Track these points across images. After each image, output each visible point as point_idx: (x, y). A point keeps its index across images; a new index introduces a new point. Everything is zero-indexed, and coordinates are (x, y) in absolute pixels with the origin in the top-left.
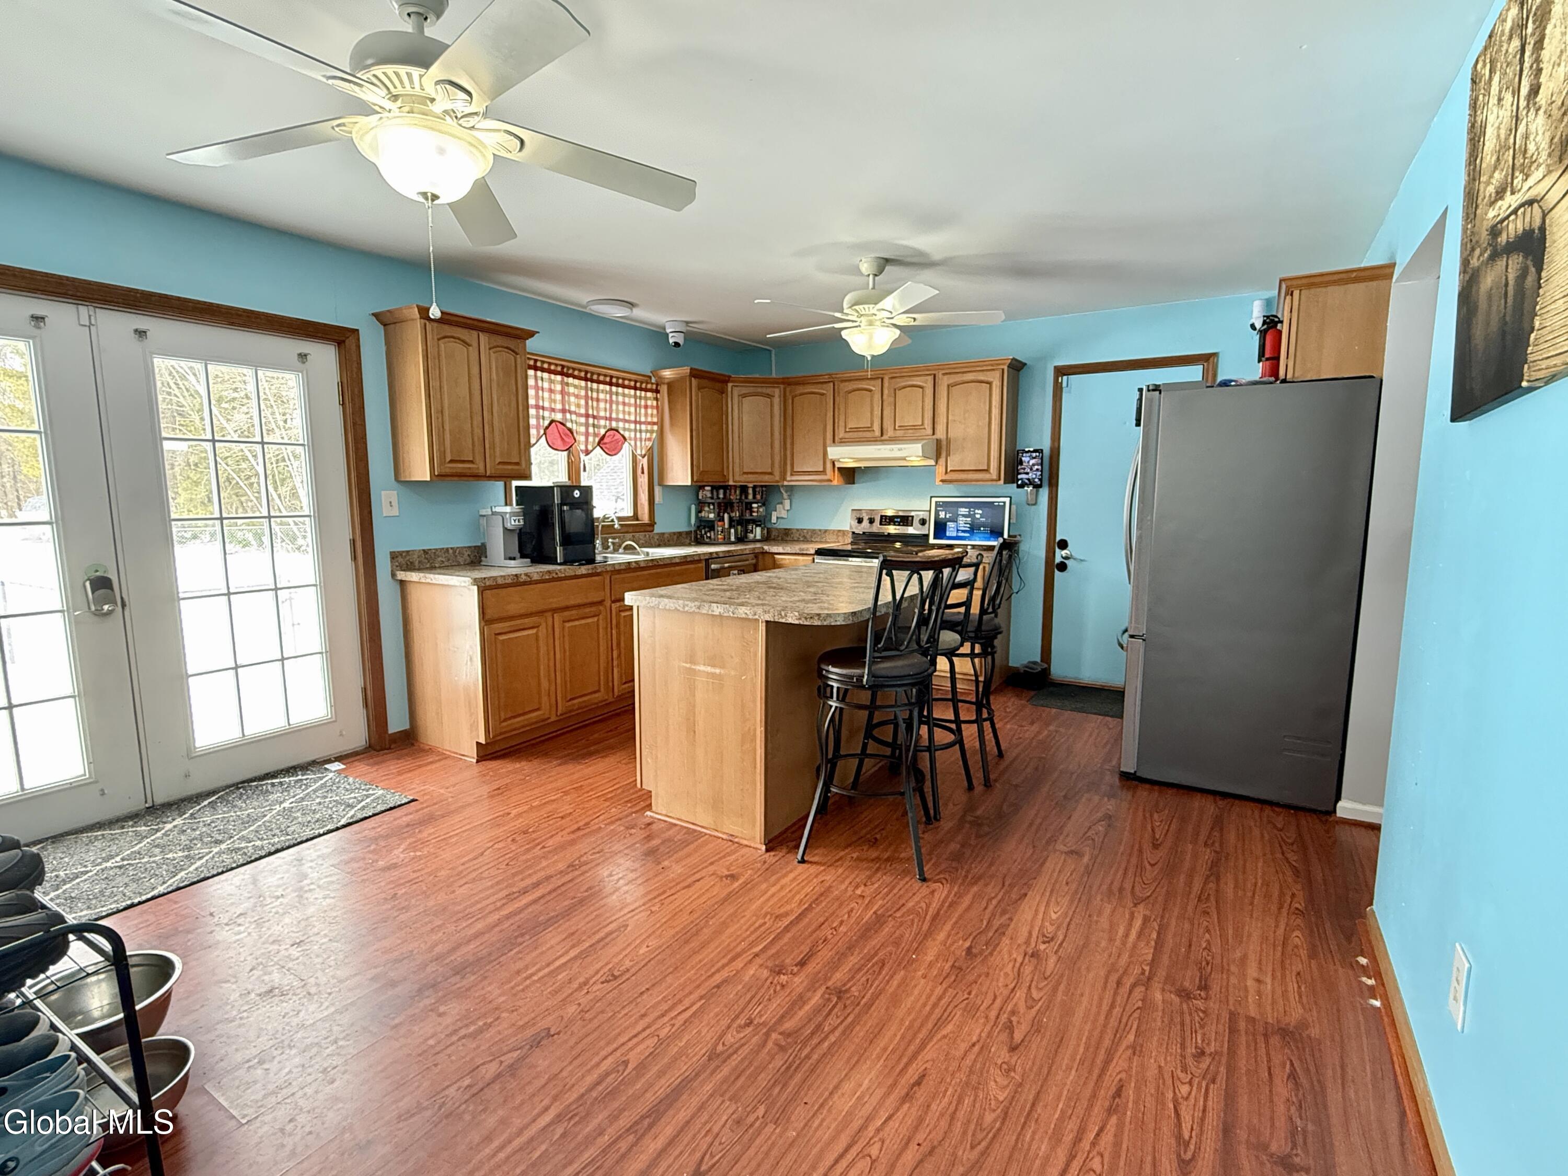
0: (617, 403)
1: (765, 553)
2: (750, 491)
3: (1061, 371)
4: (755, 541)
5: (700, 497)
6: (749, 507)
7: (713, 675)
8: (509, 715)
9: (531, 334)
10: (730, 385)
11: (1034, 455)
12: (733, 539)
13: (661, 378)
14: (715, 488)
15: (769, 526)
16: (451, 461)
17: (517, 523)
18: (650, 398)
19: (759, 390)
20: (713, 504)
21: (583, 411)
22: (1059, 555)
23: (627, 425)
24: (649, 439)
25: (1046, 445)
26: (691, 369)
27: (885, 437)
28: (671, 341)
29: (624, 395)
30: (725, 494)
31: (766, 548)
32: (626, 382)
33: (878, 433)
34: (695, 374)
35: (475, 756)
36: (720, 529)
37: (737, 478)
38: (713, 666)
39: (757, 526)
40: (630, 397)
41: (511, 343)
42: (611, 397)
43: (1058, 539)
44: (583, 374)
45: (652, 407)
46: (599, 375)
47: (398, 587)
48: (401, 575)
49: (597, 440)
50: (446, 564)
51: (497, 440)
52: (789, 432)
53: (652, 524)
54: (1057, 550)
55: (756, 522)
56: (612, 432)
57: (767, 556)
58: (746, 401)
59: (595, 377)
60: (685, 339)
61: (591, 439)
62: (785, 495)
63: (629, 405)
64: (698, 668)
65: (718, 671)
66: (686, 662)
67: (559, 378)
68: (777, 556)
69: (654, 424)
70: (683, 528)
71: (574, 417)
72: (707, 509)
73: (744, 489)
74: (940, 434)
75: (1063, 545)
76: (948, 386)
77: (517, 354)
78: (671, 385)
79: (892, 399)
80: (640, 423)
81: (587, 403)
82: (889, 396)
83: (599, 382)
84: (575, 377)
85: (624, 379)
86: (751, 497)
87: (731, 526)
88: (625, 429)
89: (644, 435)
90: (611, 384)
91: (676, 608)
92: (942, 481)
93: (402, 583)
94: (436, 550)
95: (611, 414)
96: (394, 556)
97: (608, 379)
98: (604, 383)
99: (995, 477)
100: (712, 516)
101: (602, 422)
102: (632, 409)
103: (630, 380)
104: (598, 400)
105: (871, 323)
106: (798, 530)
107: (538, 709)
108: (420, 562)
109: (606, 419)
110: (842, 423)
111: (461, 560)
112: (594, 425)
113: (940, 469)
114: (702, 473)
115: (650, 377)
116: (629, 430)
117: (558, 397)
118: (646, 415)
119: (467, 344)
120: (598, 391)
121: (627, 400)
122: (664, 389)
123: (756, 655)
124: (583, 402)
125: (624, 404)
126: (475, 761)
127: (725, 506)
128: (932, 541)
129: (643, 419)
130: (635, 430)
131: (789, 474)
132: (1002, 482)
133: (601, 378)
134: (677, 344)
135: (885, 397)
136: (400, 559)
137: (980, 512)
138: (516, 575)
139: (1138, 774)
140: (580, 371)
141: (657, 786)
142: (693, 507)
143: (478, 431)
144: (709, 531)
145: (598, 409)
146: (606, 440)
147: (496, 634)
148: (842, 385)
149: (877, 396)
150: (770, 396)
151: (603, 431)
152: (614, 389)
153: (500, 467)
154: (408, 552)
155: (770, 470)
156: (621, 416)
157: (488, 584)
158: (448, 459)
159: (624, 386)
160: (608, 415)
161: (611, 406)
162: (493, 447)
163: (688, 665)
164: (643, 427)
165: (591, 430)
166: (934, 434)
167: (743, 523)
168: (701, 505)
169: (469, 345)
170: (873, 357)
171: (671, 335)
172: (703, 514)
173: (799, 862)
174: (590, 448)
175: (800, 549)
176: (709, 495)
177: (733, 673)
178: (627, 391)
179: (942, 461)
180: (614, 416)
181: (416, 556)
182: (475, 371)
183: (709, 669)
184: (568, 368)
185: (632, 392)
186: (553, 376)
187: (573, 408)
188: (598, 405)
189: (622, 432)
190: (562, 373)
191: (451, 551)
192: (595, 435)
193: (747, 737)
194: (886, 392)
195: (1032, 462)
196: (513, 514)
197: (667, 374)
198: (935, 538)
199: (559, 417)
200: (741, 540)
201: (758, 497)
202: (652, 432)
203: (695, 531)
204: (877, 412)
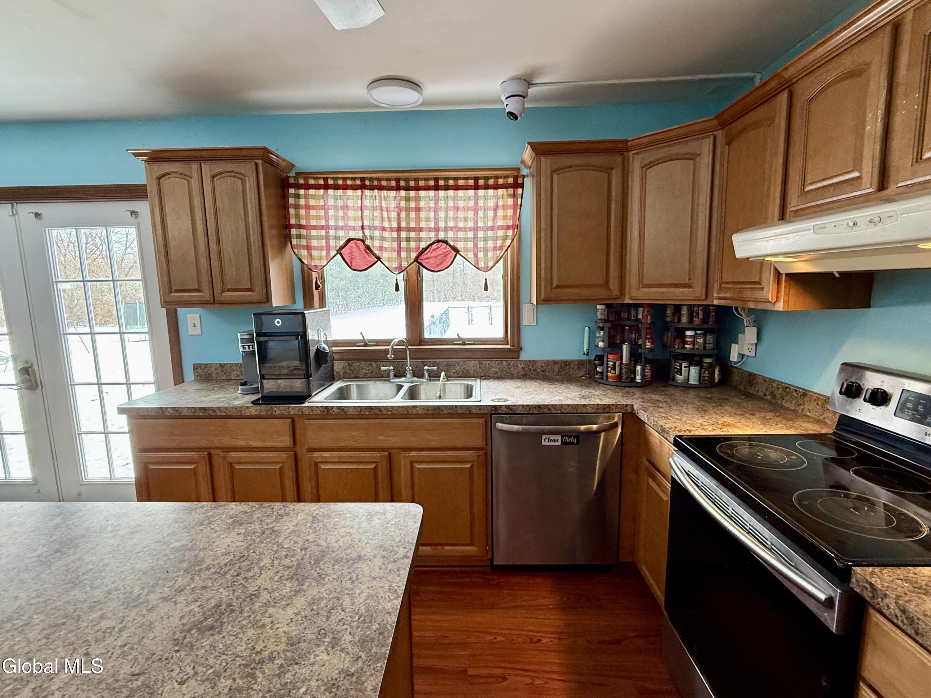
10: (631, 154)
12: (638, 379)
15: (723, 366)
16: (177, 290)
18: (502, 197)
19: (677, 150)
21: (392, 225)
23: (462, 234)
24: (500, 248)
28: (506, 112)
29: (457, 199)
32: (461, 182)
33: (870, 182)
34: (543, 150)
37: (634, 293)
39: (690, 364)
40: (467, 199)
41: (237, 166)
42: (437, 203)
44: (393, 183)
46: (418, 179)
49: (413, 255)
51: (225, 267)
53: (516, 350)
55: (691, 358)
56: (437, 245)
58: (652, 173)
59: (412, 184)
61: (403, 255)
62: (748, 323)
63: (466, 209)
67: (359, 192)
69: (508, 228)
71: (379, 233)
77: (244, 176)
80: (485, 229)
81: (399, 215)
83: (416, 189)
84: (381, 188)
86: (684, 319)
87: (634, 362)
88: (458, 239)
89: (490, 243)
90: (436, 188)
94: (232, 364)
95: (436, 223)
96: (196, 367)
97: (431, 183)
98: (427, 188)
101: (423, 235)
102: (471, 214)
104: (417, 209)
108: (217, 374)
109: (429, 229)
110: (796, 175)
112: (409, 239)
114: (557, 289)
116: (466, 239)
118: (494, 218)
119: (187, 177)
120: (417, 199)
121: (461, 204)
124: (392, 215)
125: (458, 209)
129: (489, 224)
130: (475, 239)
131: (716, 286)
133: (421, 183)
134: (512, 115)
136: (199, 370)
142: (587, 330)
145: (417, 219)
146: (427, 255)
149: (877, 79)
150: (693, 157)
151: (423, 245)
152: (441, 193)
155: (687, 281)
156: (452, 224)
158: (174, 289)
159: (457, 188)
160: (432, 225)
161: (437, 214)
162: (220, 274)
164: (490, 234)
165: (404, 245)
167: (659, 361)
169: (190, 178)
174: (404, 265)
178: (461, 193)
180: (441, 225)
181: (213, 369)
182: (197, 202)
188: (416, 215)
189: (452, 243)
190: (362, 187)
192: (408, 250)
197: (528, 160)
199: (359, 234)
201: (697, 321)
203: (588, 363)
204: (873, 124)
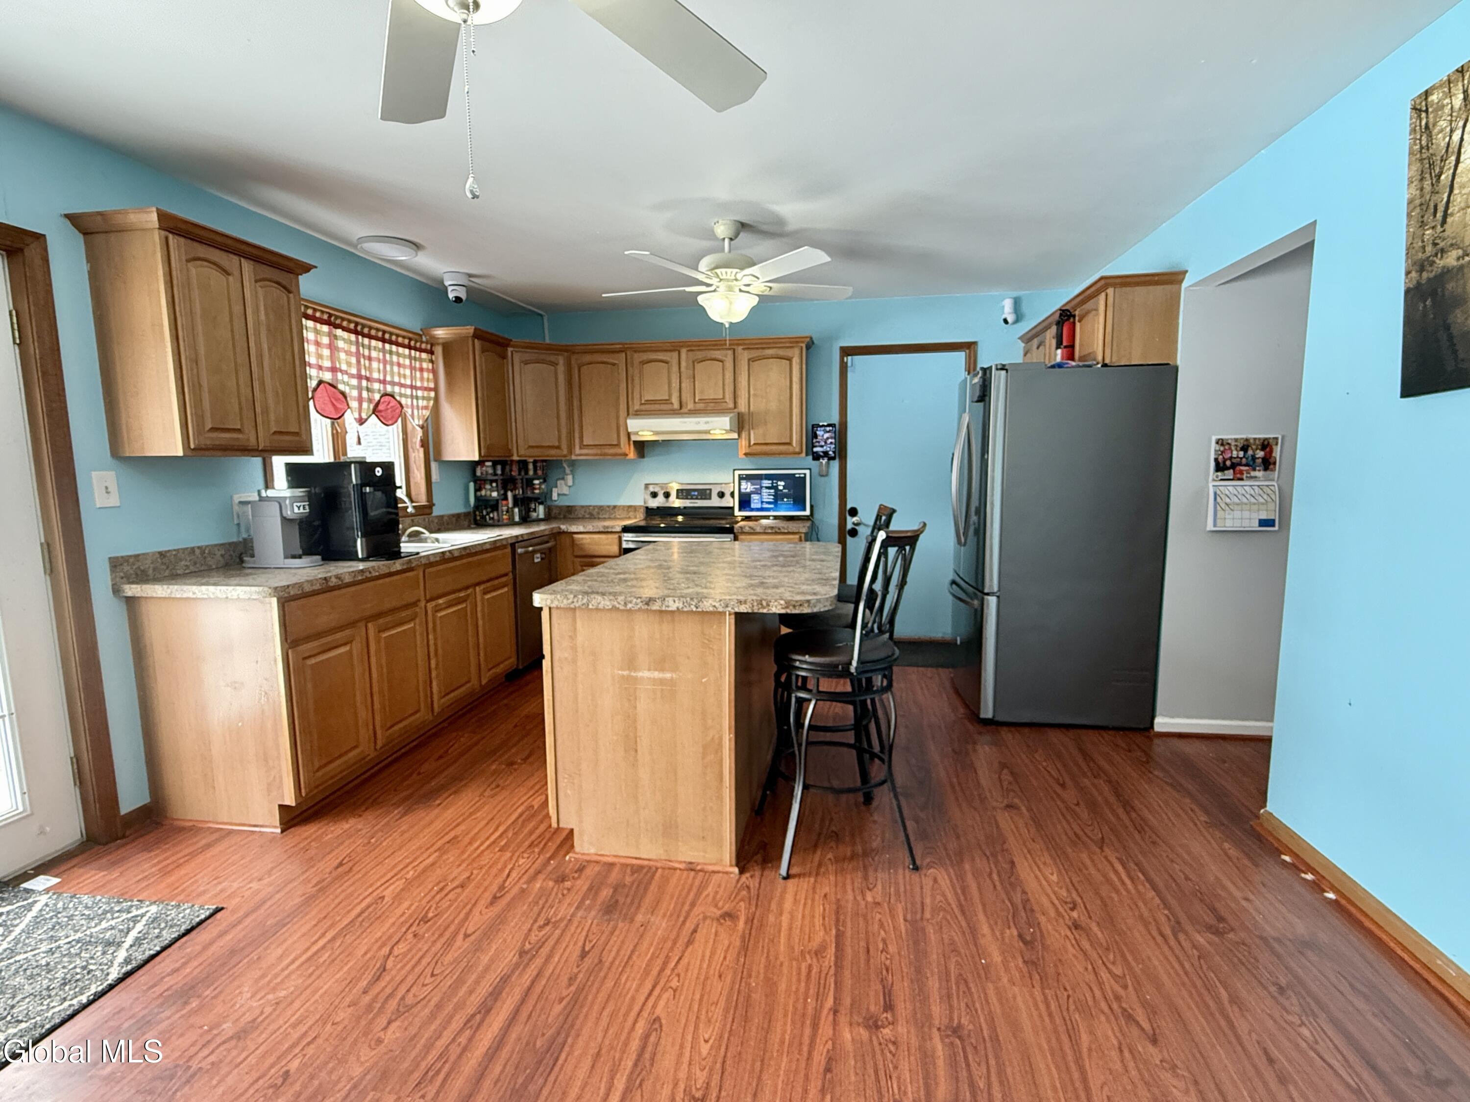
0: (392, 364)
1: (561, 533)
2: (531, 466)
3: (847, 351)
4: (538, 521)
5: (478, 473)
6: (529, 483)
7: (662, 682)
8: (324, 761)
9: (307, 268)
10: (510, 349)
11: (828, 429)
12: (517, 519)
13: (433, 337)
14: (495, 464)
15: (549, 503)
16: (213, 429)
17: (302, 510)
18: (425, 360)
19: (542, 357)
20: (496, 481)
21: (354, 371)
22: (850, 521)
23: (403, 390)
24: (426, 408)
25: (835, 419)
26: (475, 329)
27: (684, 410)
28: (451, 296)
29: (398, 355)
30: (503, 470)
31: (563, 527)
32: (400, 340)
33: (676, 405)
34: (478, 335)
35: (278, 824)
36: (505, 508)
37: (522, 452)
38: (662, 670)
39: (540, 503)
40: (404, 356)
41: (283, 277)
42: (384, 356)
43: (849, 507)
44: (352, 326)
45: (428, 370)
46: (370, 328)
47: (124, 607)
48: (131, 590)
49: (372, 407)
50: (192, 568)
51: (271, 402)
52: (576, 403)
53: (430, 506)
54: (849, 518)
55: (538, 500)
56: (387, 398)
57: (563, 536)
58: (528, 368)
59: (366, 331)
60: (467, 292)
61: (365, 405)
62: (568, 470)
63: (404, 367)
64: (640, 674)
65: (668, 675)
66: (622, 669)
67: (325, 328)
68: (576, 536)
69: (430, 389)
70: (460, 509)
71: (346, 378)
72: (488, 487)
73: (523, 465)
74: (742, 407)
75: (854, 512)
76: (749, 360)
77: (289, 292)
78: (448, 347)
79: (691, 372)
80: (416, 388)
81: (358, 362)
82: (687, 368)
83: (370, 337)
84: (344, 329)
85: (398, 336)
86: (531, 473)
87: (515, 504)
88: (401, 395)
89: (420, 402)
90: (384, 341)
91: (614, 606)
92: (746, 454)
93: (131, 602)
94: (177, 550)
95: (385, 376)
96: (116, 563)
97: (380, 334)
98: (376, 338)
99: (797, 450)
100: (495, 494)
101: (376, 386)
102: (408, 372)
103: (404, 337)
104: (370, 359)
105: (730, 289)
106: (582, 507)
107: (356, 747)
108: (155, 569)
109: (380, 381)
110: (636, 395)
111: (211, 562)
112: (368, 389)
113: (744, 442)
114: (488, 448)
115: (421, 336)
116: (406, 396)
117: (326, 352)
118: (422, 379)
119: (227, 273)
120: (369, 348)
121: (401, 360)
122: (439, 350)
123: (720, 652)
124: (354, 360)
125: (399, 365)
126: (279, 831)
127: (507, 483)
128: (737, 512)
129: (419, 384)
130: (412, 397)
131: (577, 447)
132: (804, 454)
133: (373, 332)
134: (458, 300)
135: (683, 369)
136: (126, 568)
137: (782, 483)
138: (325, 579)
139: (997, 719)
140: (350, 321)
141: (581, 822)
142: (472, 485)
143: (245, 391)
144: (492, 511)
145: (370, 369)
146: (381, 407)
147: (305, 658)
148: (636, 355)
149: (675, 368)
150: (555, 364)
151: (377, 397)
152: (387, 346)
153: (277, 437)
154: (138, 555)
155: (557, 444)
156: (396, 379)
157: (292, 593)
158: (209, 426)
159: (398, 344)
160: (382, 378)
161: (385, 368)
162: (266, 411)
163: (626, 673)
164: (420, 393)
165: (365, 394)
166: (735, 407)
167: (525, 504)
168: (480, 482)
169: (229, 274)
170: (731, 323)
171: (450, 289)
172: (483, 493)
173: (785, 878)
174: (364, 416)
175: (604, 527)
176: (490, 471)
177: (690, 676)
178: (401, 350)
179: (744, 435)
180: (388, 378)
181: (149, 561)
182: (237, 309)
183: (656, 675)
184: (337, 317)
185: (407, 351)
186: (318, 326)
187: (344, 367)
188: (370, 364)
189: (398, 398)
190: (328, 323)
191: (197, 552)
192: (370, 401)
193: (712, 747)
194: (683, 364)
195: (827, 435)
196: (294, 499)
197: (441, 333)
198: (740, 510)
199: (327, 376)
200: (525, 520)
201: (540, 472)
202: (428, 399)
203: (474, 512)
204: (675, 385)
